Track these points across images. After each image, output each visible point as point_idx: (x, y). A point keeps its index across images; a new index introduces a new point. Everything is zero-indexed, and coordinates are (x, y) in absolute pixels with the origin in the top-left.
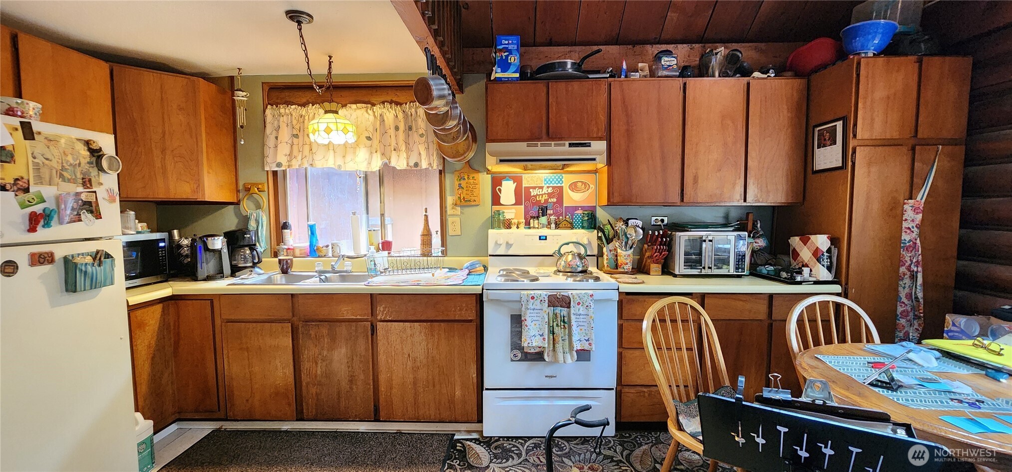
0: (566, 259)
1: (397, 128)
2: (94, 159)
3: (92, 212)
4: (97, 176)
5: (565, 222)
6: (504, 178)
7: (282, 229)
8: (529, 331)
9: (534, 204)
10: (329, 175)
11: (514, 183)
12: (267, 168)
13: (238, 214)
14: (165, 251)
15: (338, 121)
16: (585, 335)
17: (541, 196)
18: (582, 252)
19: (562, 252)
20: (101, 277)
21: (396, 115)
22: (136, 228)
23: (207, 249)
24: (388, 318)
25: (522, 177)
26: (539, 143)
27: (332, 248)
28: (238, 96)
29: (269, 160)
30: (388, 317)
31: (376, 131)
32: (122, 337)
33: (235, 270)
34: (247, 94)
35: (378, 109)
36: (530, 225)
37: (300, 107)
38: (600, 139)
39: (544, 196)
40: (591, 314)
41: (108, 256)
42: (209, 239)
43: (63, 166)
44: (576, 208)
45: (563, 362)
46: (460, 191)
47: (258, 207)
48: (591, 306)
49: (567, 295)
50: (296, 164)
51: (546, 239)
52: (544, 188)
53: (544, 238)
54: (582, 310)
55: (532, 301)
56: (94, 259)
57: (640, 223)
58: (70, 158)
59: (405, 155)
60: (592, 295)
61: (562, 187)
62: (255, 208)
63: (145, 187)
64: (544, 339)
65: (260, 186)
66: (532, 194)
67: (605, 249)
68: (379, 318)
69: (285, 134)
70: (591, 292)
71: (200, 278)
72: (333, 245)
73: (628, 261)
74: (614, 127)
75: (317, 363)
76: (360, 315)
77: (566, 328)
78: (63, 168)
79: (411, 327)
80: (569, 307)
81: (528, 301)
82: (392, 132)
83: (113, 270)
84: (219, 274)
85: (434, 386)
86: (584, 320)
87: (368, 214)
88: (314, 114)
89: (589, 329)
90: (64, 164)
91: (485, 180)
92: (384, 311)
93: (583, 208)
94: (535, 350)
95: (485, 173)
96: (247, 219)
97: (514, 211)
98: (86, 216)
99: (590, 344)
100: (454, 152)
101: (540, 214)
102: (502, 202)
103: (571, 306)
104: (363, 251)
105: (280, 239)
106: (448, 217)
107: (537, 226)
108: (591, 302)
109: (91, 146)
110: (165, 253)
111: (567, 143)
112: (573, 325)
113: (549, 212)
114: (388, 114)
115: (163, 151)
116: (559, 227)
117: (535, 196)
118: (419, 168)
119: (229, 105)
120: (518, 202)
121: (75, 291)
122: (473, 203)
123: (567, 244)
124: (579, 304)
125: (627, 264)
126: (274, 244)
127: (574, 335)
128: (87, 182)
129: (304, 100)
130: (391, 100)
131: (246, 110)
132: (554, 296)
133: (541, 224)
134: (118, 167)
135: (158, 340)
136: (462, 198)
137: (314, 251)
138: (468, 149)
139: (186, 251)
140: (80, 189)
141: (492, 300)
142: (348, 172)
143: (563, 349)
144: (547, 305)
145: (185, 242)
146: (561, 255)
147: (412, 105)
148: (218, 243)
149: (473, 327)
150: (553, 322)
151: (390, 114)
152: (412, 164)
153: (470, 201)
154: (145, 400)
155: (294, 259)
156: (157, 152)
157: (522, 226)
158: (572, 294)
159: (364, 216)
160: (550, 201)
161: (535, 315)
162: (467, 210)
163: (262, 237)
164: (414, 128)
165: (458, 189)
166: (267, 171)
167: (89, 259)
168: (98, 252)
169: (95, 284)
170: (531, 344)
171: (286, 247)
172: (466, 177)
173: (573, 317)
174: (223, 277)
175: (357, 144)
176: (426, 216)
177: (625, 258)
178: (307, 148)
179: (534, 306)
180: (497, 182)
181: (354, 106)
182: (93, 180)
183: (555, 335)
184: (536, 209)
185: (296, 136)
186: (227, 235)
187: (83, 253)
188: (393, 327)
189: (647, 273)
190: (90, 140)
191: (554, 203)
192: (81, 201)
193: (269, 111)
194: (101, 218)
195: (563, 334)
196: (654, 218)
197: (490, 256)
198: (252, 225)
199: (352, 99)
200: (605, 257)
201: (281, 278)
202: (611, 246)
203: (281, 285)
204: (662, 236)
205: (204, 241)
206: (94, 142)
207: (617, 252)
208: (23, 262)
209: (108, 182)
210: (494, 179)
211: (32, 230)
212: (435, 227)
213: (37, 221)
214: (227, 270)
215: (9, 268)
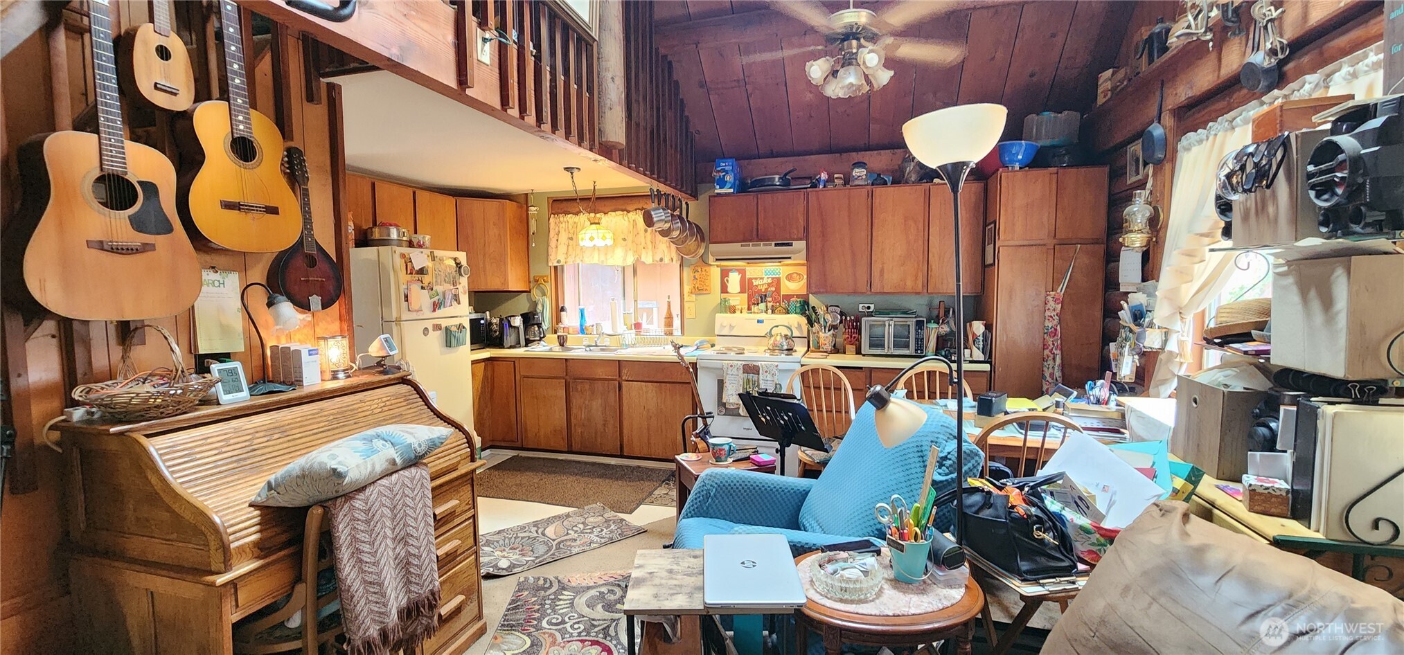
0: (775, 339)
2: (458, 268)
3: (457, 301)
4: (459, 279)
5: (781, 308)
6: (731, 270)
7: (560, 312)
8: (727, 391)
9: (755, 292)
10: (596, 269)
11: (739, 276)
12: (550, 264)
13: (530, 300)
15: (600, 228)
17: (761, 286)
18: (789, 333)
19: (773, 333)
20: (461, 340)
23: (510, 326)
24: (630, 379)
25: (746, 271)
26: (750, 245)
27: (597, 327)
28: (531, 211)
29: (552, 258)
31: (630, 234)
32: (469, 380)
33: (528, 342)
34: (537, 209)
35: (631, 216)
36: (750, 310)
37: (574, 216)
38: (801, 239)
39: (764, 285)
40: (776, 380)
41: (464, 327)
42: (512, 318)
44: (792, 296)
46: (695, 282)
48: (776, 374)
49: (758, 365)
50: (570, 260)
51: (762, 322)
52: (764, 279)
54: (769, 377)
55: (732, 369)
56: (458, 330)
58: (448, 269)
59: (652, 253)
60: (777, 366)
61: (781, 277)
62: (541, 295)
64: (739, 398)
65: (545, 278)
66: (754, 284)
67: (810, 332)
68: (624, 378)
69: (563, 237)
70: (776, 364)
71: (506, 346)
72: (597, 324)
74: (812, 229)
75: (581, 411)
76: (611, 376)
78: (446, 276)
79: (646, 386)
80: (759, 374)
81: (729, 369)
82: (642, 233)
83: (465, 336)
84: (517, 345)
85: (662, 432)
86: (771, 385)
87: (624, 300)
88: (584, 222)
90: (446, 273)
91: (715, 272)
92: (627, 373)
93: (798, 296)
94: (733, 406)
95: (716, 266)
96: (536, 304)
97: (739, 298)
98: (455, 303)
101: (760, 301)
102: (729, 290)
104: (620, 331)
105: (559, 320)
106: (686, 303)
107: (756, 311)
108: (777, 371)
109: (456, 261)
110: (485, 328)
111: (773, 243)
113: (767, 299)
114: (639, 219)
115: (484, 256)
116: (774, 312)
117: (757, 286)
118: (663, 263)
119: (525, 216)
120: (742, 291)
121: (450, 347)
122: (706, 292)
123: (777, 326)
124: (766, 372)
125: (827, 344)
126: (555, 323)
128: (455, 283)
129: (577, 210)
131: (536, 219)
132: (747, 365)
133: (760, 309)
134: (468, 273)
136: (697, 287)
137: (583, 330)
138: (699, 247)
139: (495, 327)
140: (452, 287)
141: (704, 367)
142: (610, 267)
144: (742, 372)
145: (495, 321)
146: (772, 336)
148: (518, 322)
150: (747, 385)
152: (657, 259)
153: (703, 290)
155: (568, 335)
157: (745, 311)
158: (761, 364)
159: (622, 301)
160: (769, 289)
161: (733, 379)
162: (701, 297)
163: (546, 318)
165: (694, 280)
166: (550, 267)
167: (454, 329)
168: (460, 326)
169: (459, 344)
170: (728, 400)
171: (563, 326)
172: (700, 270)
173: (762, 382)
174: (520, 347)
175: (614, 247)
176: (669, 303)
177: (825, 339)
178: (578, 249)
179: (732, 372)
180: (725, 274)
181: (613, 213)
182: (457, 281)
184: (757, 296)
185: (571, 239)
186: (522, 315)
187: (452, 325)
188: (633, 385)
189: (844, 352)
190: (456, 258)
191: (773, 292)
192: (452, 294)
193: (552, 220)
194: (461, 304)
196: (861, 306)
197: (716, 335)
198: (539, 307)
199: (613, 208)
200: (811, 339)
201: (559, 348)
202: (815, 329)
203: (558, 352)
205: (508, 320)
206: (458, 258)
207: (819, 335)
208: (430, 329)
209: (464, 282)
210: (722, 271)
211: (434, 310)
212: (676, 311)
213: (436, 306)
214: (523, 342)
215: (426, 331)
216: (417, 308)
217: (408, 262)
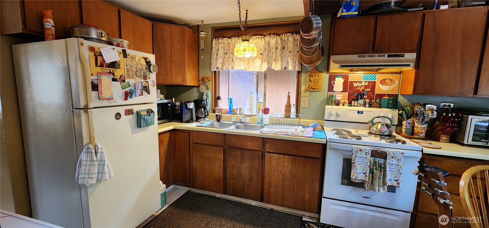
0: (377, 126)
1: (277, 48)
2: (148, 66)
3: (146, 91)
4: (148, 74)
5: (376, 104)
6: (337, 76)
7: (217, 100)
8: (357, 170)
9: (354, 92)
10: (240, 73)
11: (343, 79)
12: (212, 70)
13: (199, 91)
14: (170, 108)
15: (250, 45)
16: (395, 177)
17: (360, 87)
18: (388, 122)
19: (374, 121)
20: (150, 121)
21: (276, 41)
22: (160, 97)
23: (187, 108)
25: (349, 75)
26: (367, 55)
27: (240, 110)
28: (202, 35)
29: (213, 66)
30: (271, 151)
31: (266, 50)
32: (156, 148)
33: (198, 119)
34: (205, 33)
35: (267, 38)
36: (351, 104)
37: (228, 39)
38: (412, 51)
39: (362, 87)
40: (401, 165)
41: (152, 111)
42: (188, 103)
43: (137, 70)
44: (384, 95)
45: (378, 191)
47: (207, 89)
48: (401, 160)
49: (385, 151)
50: (225, 68)
51: (362, 113)
52: (363, 83)
53: (361, 112)
54: (394, 162)
55: (360, 152)
56: (147, 113)
57: (435, 107)
58: (139, 66)
59: (280, 63)
60: (402, 153)
61: (376, 81)
62: (206, 89)
63: (164, 79)
64: (366, 176)
65: (209, 79)
66: (354, 86)
67: (404, 122)
68: (266, 150)
69: (221, 53)
70: (402, 151)
71: (184, 121)
72: (240, 108)
73: (423, 131)
74: (424, 43)
75: (234, 169)
76: (257, 148)
77: (381, 171)
78: (137, 71)
79: (283, 157)
80: (385, 159)
81: (357, 152)
82: (274, 50)
83: (154, 118)
84: (190, 121)
86: (395, 168)
87: (257, 93)
88: (235, 42)
89: (398, 174)
90: (137, 69)
91: (325, 77)
92: (269, 147)
93: (388, 95)
94: (358, 181)
95: (326, 73)
96: (202, 94)
97: (341, 95)
98: (145, 93)
99: (398, 184)
100: (310, 61)
101: (359, 98)
102: (334, 90)
103: (387, 158)
104: (255, 113)
105: (216, 105)
106: (301, 97)
107: (356, 105)
108: (401, 157)
109: (147, 60)
110: (170, 109)
111: (386, 55)
112: (387, 170)
113: (365, 97)
114: (272, 41)
115: (171, 62)
116: (371, 106)
117: (356, 87)
118: (287, 70)
119: (197, 39)
120: (345, 90)
121: (140, 127)
122: (316, 90)
123: (379, 117)
124: (392, 157)
125: (422, 133)
126: (213, 106)
127: (387, 176)
128: (145, 78)
129: (230, 35)
130: (274, 33)
131: (204, 41)
132: (376, 151)
133: (359, 104)
134: (156, 70)
135: (168, 149)
136: (310, 87)
137: (231, 111)
138: (318, 60)
139: (177, 108)
140: (143, 81)
141: (332, 148)
142: (249, 72)
143: (379, 183)
144: (370, 156)
146: (373, 124)
147: (286, 35)
148: (191, 106)
149: (319, 162)
150: (373, 166)
151: (273, 40)
152: (283, 68)
153: (315, 89)
154: (163, 174)
155: (223, 114)
156: (169, 63)
157: (346, 104)
158: (388, 151)
159: (255, 95)
160: (366, 90)
161: (361, 161)
162: (312, 94)
163: (208, 103)
164: (286, 48)
165: (308, 82)
166: (212, 71)
167: (145, 113)
168: (149, 110)
169: (147, 125)
170: (357, 178)
171: (219, 108)
172: (314, 75)
173: (388, 166)
174: (193, 122)
175: (256, 57)
176: (289, 96)
177: (421, 129)
178: (231, 59)
179: (361, 156)
180: (332, 78)
181: (255, 37)
182: (147, 76)
183: (373, 175)
184: (356, 95)
185: (226, 54)
186: (195, 101)
187: (143, 110)
188: (273, 156)
189: (438, 140)
190: (147, 58)
191: (369, 92)
192: (143, 86)
193: (214, 42)
194: (150, 94)
195: (379, 175)
196: (442, 104)
197: (325, 120)
198: (205, 97)
199: (254, 33)
200: (404, 127)
201: (217, 124)
202: (410, 121)
203: (218, 128)
204: (454, 118)
205: (186, 104)
206: (148, 58)
207: (414, 125)
208: (123, 113)
209: (153, 77)
210: (330, 76)
211: (126, 99)
212: (293, 101)
213: (128, 95)
214: (194, 118)
215: (118, 116)
216: (108, 96)
217: (98, 55)
